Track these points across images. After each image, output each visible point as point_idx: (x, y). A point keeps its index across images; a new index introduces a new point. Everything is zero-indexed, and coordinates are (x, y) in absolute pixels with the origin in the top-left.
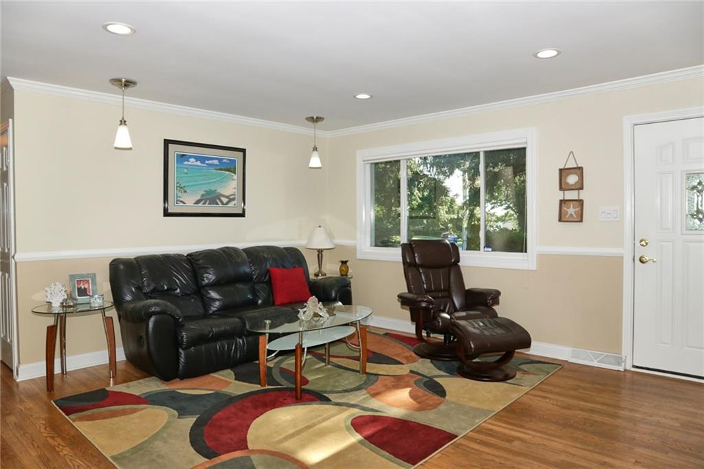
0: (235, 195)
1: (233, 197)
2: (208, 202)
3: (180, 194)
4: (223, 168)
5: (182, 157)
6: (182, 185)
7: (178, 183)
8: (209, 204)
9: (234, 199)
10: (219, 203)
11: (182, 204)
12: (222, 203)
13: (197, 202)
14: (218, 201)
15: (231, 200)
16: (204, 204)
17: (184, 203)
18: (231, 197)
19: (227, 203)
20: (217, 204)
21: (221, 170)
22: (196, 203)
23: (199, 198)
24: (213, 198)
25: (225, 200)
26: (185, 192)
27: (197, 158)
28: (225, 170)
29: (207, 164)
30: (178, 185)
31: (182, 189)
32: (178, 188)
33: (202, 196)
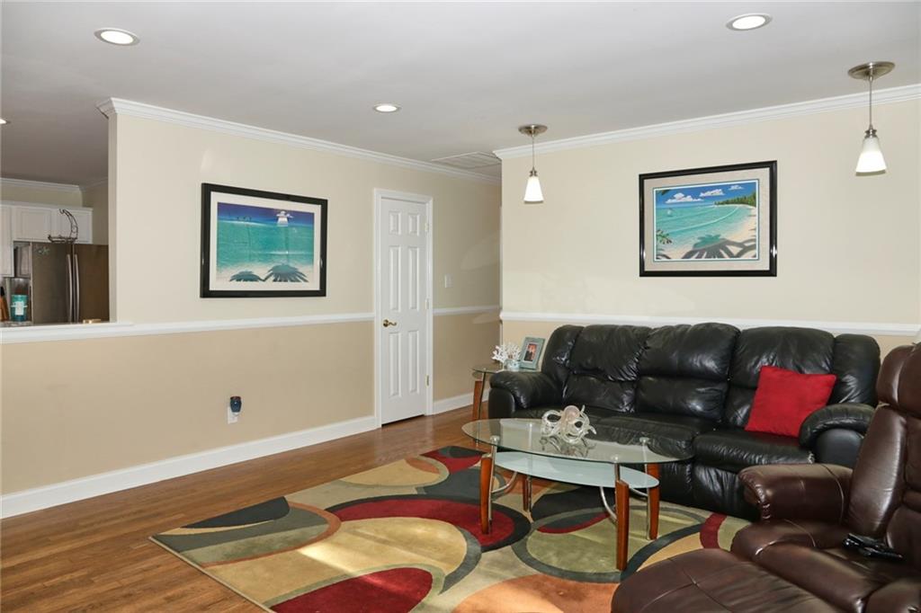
0: (754, 240)
1: (752, 243)
2: (705, 255)
3: (661, 245)
4: (730, 199)
5: (664, 194)
6: (664, 233)
7: (658, 231)
8: (707, 257)
9: (753, 247)
10: (725, 255)
11: (665, 259)
12: (730, 255)
13: (688, 255)
14: (723, 252)
15: (745, 249)
16: (699, 257)
17: (668, 258)
18: (747, 245)
19: (739, 255)
20: (721, 256)
21: (727, 203)
22: (685, 257)
23: (690, 248)
24: (715, 248)
25: (735, 250)
26: (669, 241)
27: (686, 192)
28: (733, 203)
29: (702, 198)
30: (659, 233)
31: (664, 238)
32: (660, 238)
33: (695, 245)
